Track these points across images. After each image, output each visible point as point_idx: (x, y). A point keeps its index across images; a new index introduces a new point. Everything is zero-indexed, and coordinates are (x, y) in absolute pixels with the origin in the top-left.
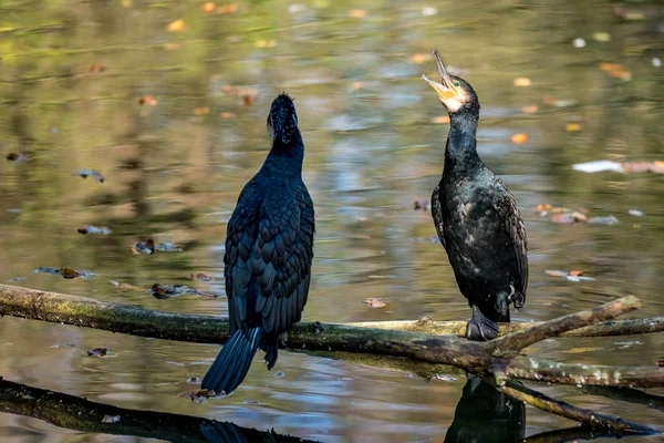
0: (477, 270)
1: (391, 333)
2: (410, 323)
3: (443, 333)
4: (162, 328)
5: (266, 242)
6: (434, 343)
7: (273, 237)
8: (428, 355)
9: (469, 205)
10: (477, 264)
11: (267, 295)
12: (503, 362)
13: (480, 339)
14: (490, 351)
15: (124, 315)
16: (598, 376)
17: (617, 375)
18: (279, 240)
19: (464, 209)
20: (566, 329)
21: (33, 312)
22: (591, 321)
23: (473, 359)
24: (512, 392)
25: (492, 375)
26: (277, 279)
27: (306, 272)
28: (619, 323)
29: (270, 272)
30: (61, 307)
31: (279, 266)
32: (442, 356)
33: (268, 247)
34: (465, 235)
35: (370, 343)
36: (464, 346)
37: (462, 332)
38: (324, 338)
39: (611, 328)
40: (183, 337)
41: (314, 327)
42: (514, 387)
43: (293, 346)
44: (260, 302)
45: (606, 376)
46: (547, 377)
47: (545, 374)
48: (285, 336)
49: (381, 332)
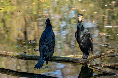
0: (84, 46)
1: (69, 58)
2: (72, 56)
3: (78, 58)
4: (28, 58)
5: (46, 42)
6: (77, 59)
7: (47, 41)
8: (75, 62)
9: (82, 35)
10: (84, 45)
11: (46, 52)
12: (89, 63)
13: (85, 58)
14: (87, 61)
15: (21, 56)
16: (106, 64)
17: (109, 64)
18: (49, 42)
19: (81, 36)
20: (100, 56)
21: (5, 56)
22: (104, 55)
23: (84, 62)
24: (91, 68)
25: (87, 65)
26: (48, 49)
27: (54, 47)
28: (109, 55)
29: (47, 48)
30: (10, 54)
31: (49, 46)
32: (78, 62)
33: (47, 43)
34: (81, 40)
35: (65, 60)
36: (82, 60)
37: (82, 57)
38: (57, 59)
39: (108, 56)
40: (32, 59)
41: (55, 57)
42: (91, 67)
43: (51, 60)
44: (45, 53)
45: (107, 65)
46: (97, 65)
47: (96, 64)
48: (50, 59)
49: (67, 58)
